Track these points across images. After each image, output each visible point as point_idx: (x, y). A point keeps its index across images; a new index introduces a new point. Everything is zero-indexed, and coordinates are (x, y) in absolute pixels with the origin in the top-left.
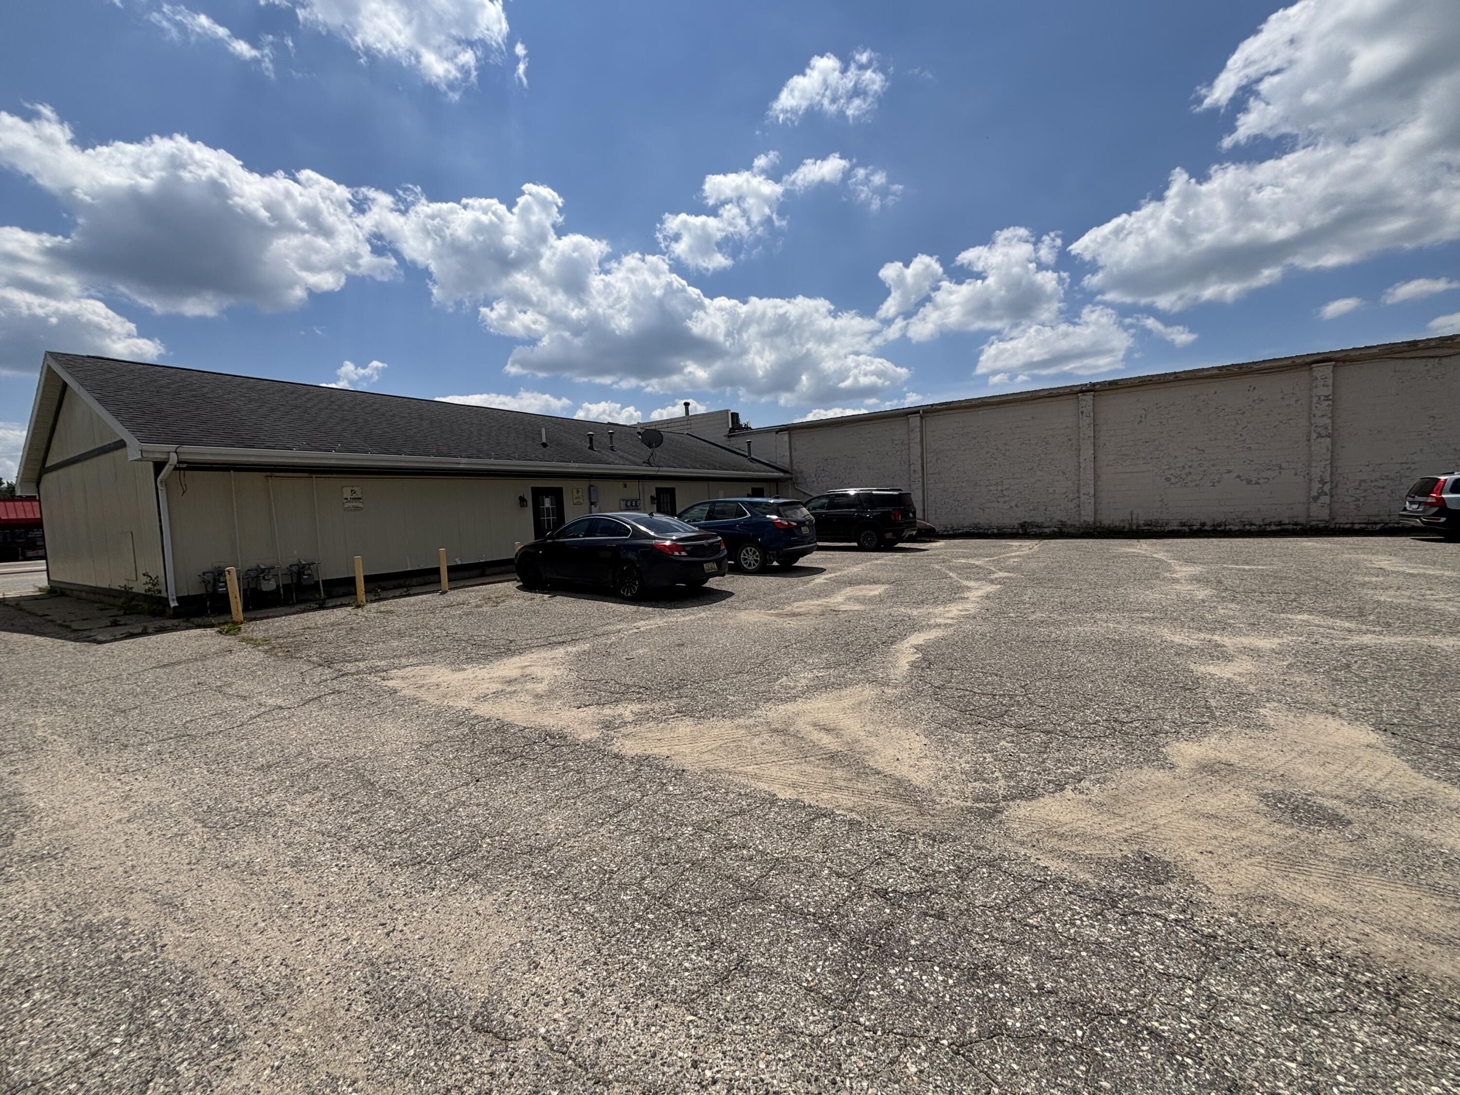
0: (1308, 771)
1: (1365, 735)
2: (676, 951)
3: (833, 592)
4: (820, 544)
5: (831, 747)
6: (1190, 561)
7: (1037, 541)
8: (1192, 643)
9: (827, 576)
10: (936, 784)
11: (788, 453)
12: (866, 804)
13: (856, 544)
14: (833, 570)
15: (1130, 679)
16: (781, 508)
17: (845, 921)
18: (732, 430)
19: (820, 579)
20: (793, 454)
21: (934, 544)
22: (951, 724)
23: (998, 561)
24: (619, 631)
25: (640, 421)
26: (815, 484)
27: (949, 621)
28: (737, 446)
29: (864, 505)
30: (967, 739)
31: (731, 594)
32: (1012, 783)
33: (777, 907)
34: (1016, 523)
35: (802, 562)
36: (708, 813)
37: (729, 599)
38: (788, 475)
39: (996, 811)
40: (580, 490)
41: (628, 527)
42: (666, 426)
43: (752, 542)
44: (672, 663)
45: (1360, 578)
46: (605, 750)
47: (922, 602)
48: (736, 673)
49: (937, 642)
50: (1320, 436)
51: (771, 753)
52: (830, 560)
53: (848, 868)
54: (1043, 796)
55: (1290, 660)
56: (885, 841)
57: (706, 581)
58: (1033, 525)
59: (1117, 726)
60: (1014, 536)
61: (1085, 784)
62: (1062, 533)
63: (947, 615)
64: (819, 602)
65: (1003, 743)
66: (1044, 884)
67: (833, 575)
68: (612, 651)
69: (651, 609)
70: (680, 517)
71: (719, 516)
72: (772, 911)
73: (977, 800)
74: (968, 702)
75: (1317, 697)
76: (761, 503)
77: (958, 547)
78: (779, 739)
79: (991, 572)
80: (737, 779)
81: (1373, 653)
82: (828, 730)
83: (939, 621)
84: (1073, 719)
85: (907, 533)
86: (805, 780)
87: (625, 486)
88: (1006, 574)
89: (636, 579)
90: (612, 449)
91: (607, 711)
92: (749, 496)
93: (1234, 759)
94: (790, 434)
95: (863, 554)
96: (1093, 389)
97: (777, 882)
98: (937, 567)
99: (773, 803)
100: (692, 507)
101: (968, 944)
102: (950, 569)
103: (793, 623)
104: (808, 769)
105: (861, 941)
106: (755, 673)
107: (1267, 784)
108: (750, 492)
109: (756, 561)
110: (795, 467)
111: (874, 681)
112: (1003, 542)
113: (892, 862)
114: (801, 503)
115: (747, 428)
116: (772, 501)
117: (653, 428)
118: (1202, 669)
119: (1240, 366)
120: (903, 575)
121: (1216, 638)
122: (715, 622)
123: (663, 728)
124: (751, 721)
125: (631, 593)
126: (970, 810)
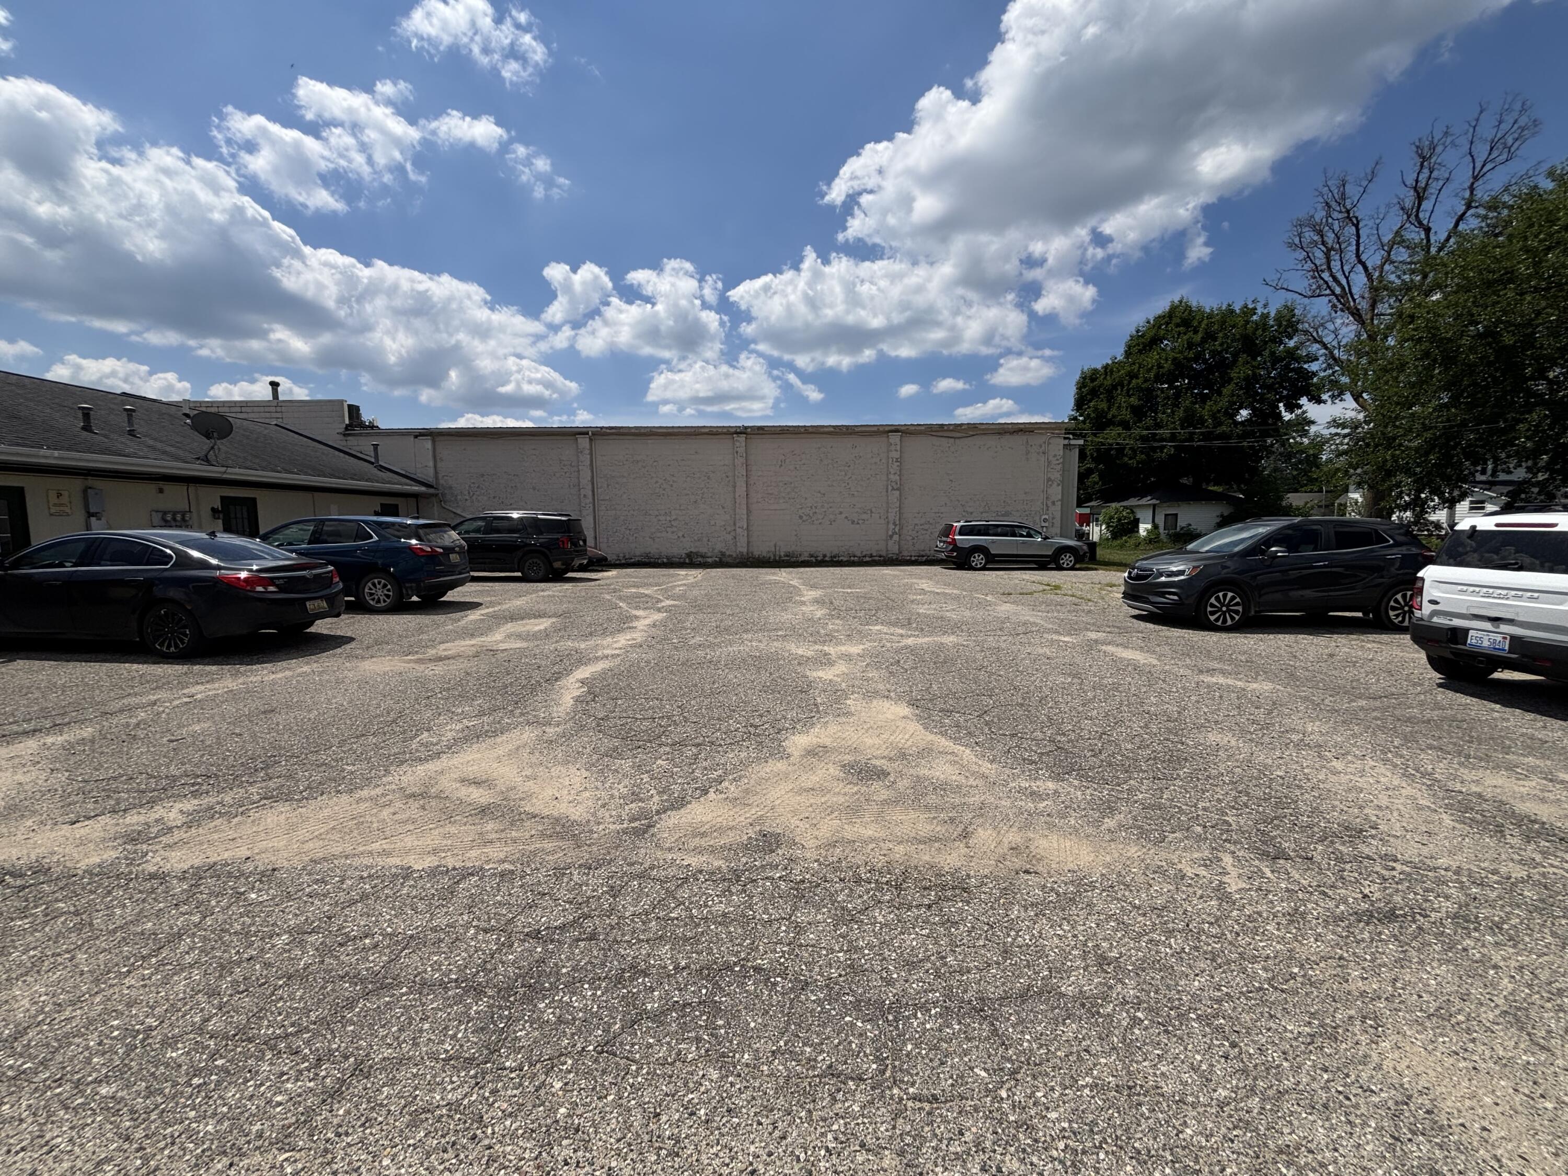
0: (869, 741)
1: (903, 710)
2: (263, 1088)
3: (490, 629)
4: (472, 574)
5: (482, 800)
6: (814, 587)
7: (700, 571)
8: (810, 654)
9: (483, 612)
10: (594, 814)
11: (431, 464)
12: (520, 851)
13: (519, 574)
14: (491, 604)
15: (765, 689)
16: (421, 532)
17: (492, 975)
18: (347, 427)
19: (474, 616)
20: (439, 465)
21: (606, 574)
22: (614, 753)
23: (666, 590)
24: (155, 704)
25: (187, 397)
26: (468, 503)
27: (617, 652)
28: (358, 448)
29: (529, 530)
30: (626, 765)
31: (351, 639)
32: (665, 797)
33: (410, 988)
34: (683, 552)
35: (450, 596)
36: (314, 911)
37: (348, 646)
38: (431, 491)
39: (650, 826)
40: (65, 493)
41: (168, 551)
42: (238, 409)
43: (383, 571)
44: (254, 736)
45: (911, 597)
46: (131, 873)
47: (591, 634)
48: (357, 737)
49: (604, 673)
50: (893, 489)
51: (405, 822)
52: (488, 593)
53: (498, 921)
54: (690, 803)
55: (868, 661)
56: (539, 883)
57: (311, 624)
58: (697, 554)
59: (752, 730)
60: (681, 565)
61: (724, 784)
62: (722, 563)
63: (615, 646)
64: (473, 642)
65: (659, 762)
66: (686, 880)
67: (491, 610)
68: (141, 733)
69: (214, 668)
70: (264, 538)
71: (330, 539)
72: (403, 995)
73: (631, 821)
74: (631, 729)
75: (881, 686)
76: (393, 524)
77: (629, 576)
78: (415, 805)
79: (659, 601)
80: (356, 862)
81: (912, 650)
82: (477, 783)
83: (607, 652)
84: (719, 729)
85: (577, 562)
86: (449, 842)
87: (161, 491)
88: (672, 602)
89: (185, 627)
90: (132, 433)
91: (134, 819)
92: (377, 514)
93: (828, 742)
94: (434, 442)
95: (528, 585)
96: (744, 431)
97: (411, 961)
98: (608, 597)
99: (406, 878)
100: (286, 526)
101: (617, 953)
102: (620, 598)
103: (439, 669)
104: (453, 829)
105: (510, 988)
106: (385, 734)
107: (847, 757)
108: (378, 509)
109: (388, 596)
110: (442, 482)
111: (537, 723)
112: (672, 571)
113: (547, 902)
114: (449, 525)
115: (372, 426)
116: (409, 522)
117: (213, 410)
118: (815, 674)
119: (847, 427)
120: (571, 606)
121: (826, 648)
122: (326, 677)
123: (240, 823)
124: (379, 791)
125: (176, 646)
126: (625, 832)
